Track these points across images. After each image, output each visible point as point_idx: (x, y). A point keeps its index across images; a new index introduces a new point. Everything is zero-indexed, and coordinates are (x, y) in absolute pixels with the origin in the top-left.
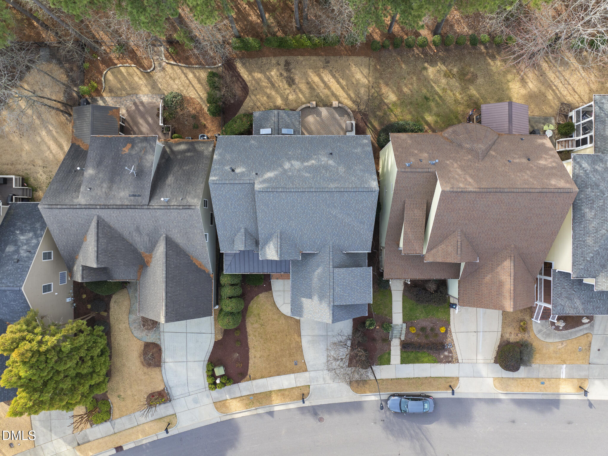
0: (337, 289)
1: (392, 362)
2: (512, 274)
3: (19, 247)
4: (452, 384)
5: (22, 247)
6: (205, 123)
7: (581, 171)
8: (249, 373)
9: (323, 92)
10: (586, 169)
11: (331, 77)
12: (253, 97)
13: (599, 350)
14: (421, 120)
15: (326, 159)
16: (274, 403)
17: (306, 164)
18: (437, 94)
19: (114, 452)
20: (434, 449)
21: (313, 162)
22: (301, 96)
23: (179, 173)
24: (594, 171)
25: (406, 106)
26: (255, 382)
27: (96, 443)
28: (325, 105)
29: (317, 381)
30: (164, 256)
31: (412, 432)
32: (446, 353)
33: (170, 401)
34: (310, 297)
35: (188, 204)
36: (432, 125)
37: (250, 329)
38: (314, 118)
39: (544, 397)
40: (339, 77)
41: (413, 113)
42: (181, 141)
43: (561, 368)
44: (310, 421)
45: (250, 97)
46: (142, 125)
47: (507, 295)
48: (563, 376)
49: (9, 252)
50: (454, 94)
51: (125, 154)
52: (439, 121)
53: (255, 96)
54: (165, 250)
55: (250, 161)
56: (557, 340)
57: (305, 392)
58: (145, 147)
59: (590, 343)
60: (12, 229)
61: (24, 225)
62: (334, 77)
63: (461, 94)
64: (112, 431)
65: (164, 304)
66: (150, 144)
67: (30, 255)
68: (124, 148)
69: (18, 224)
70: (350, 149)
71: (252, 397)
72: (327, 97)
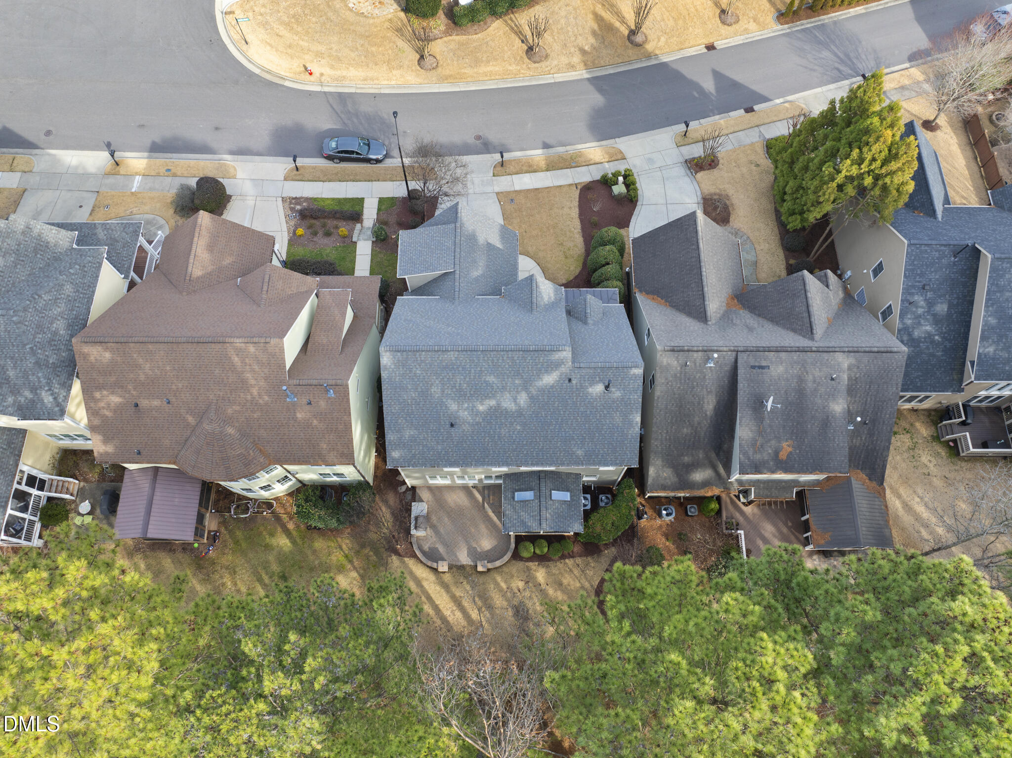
0: (450, 244)
1: (376, 201)
2: (192, 257)
3: (928, 312)
4: (295, 172)
5: (924, 312)
6: (667, 543)
7: (57, 391)
8: (578, 191)
9: (463, 591)
10: (49, 393)
11: (450, 619)
12: (587, 585)
13: (81, 207)
14: (298, 540)
15: (461, 413)
16: (543, 157)
17: (493, 403)
18: (265, 585)
19: (756, 108)
20: (328, 101)
21: (481, 408)
22: (503, 585)
23: (697, 419)
24: (36, 389)
25: (321, 564)
26: (570, 181)
27: (782, 116)
28: (461, 568)
29: (483, 181)
30: (706, 295)
31: (355, 120)
32: (298, 207)
33: (686, 161)
34: (489, 246)
35: (676, 354)
36: (279, 529)
37: (579, 240)
38: (480, 546)
39: (170, 155)
40: (435, 619)
41: (309, 552)
42: (702, 491)
43: (139, 187)
44: (493, 136)
45: (592, 586)
46: (774, 536)
47: (204, 232)
48: (138, 178)
49: (942, 303)
50: (235, 584)
51: (787, 441)
52: (267, 536)
53: (582, 587)
54: (707, 303)
55: (582, 409)
56: (138, 216)
57: (499, 169)
58: (755, 452)
59: (91, 214)
60: (948, 345)
61: (931, 351)
62: (444, 620)
63: (223, 584)
64: (762, 128)
65: (700, 234)
66: (749, 459)
67: (908, 298)
68: (791, 452)
69: (940, 353)
70: (421, 437)
71: (573, 165)
72: (457, 583)
